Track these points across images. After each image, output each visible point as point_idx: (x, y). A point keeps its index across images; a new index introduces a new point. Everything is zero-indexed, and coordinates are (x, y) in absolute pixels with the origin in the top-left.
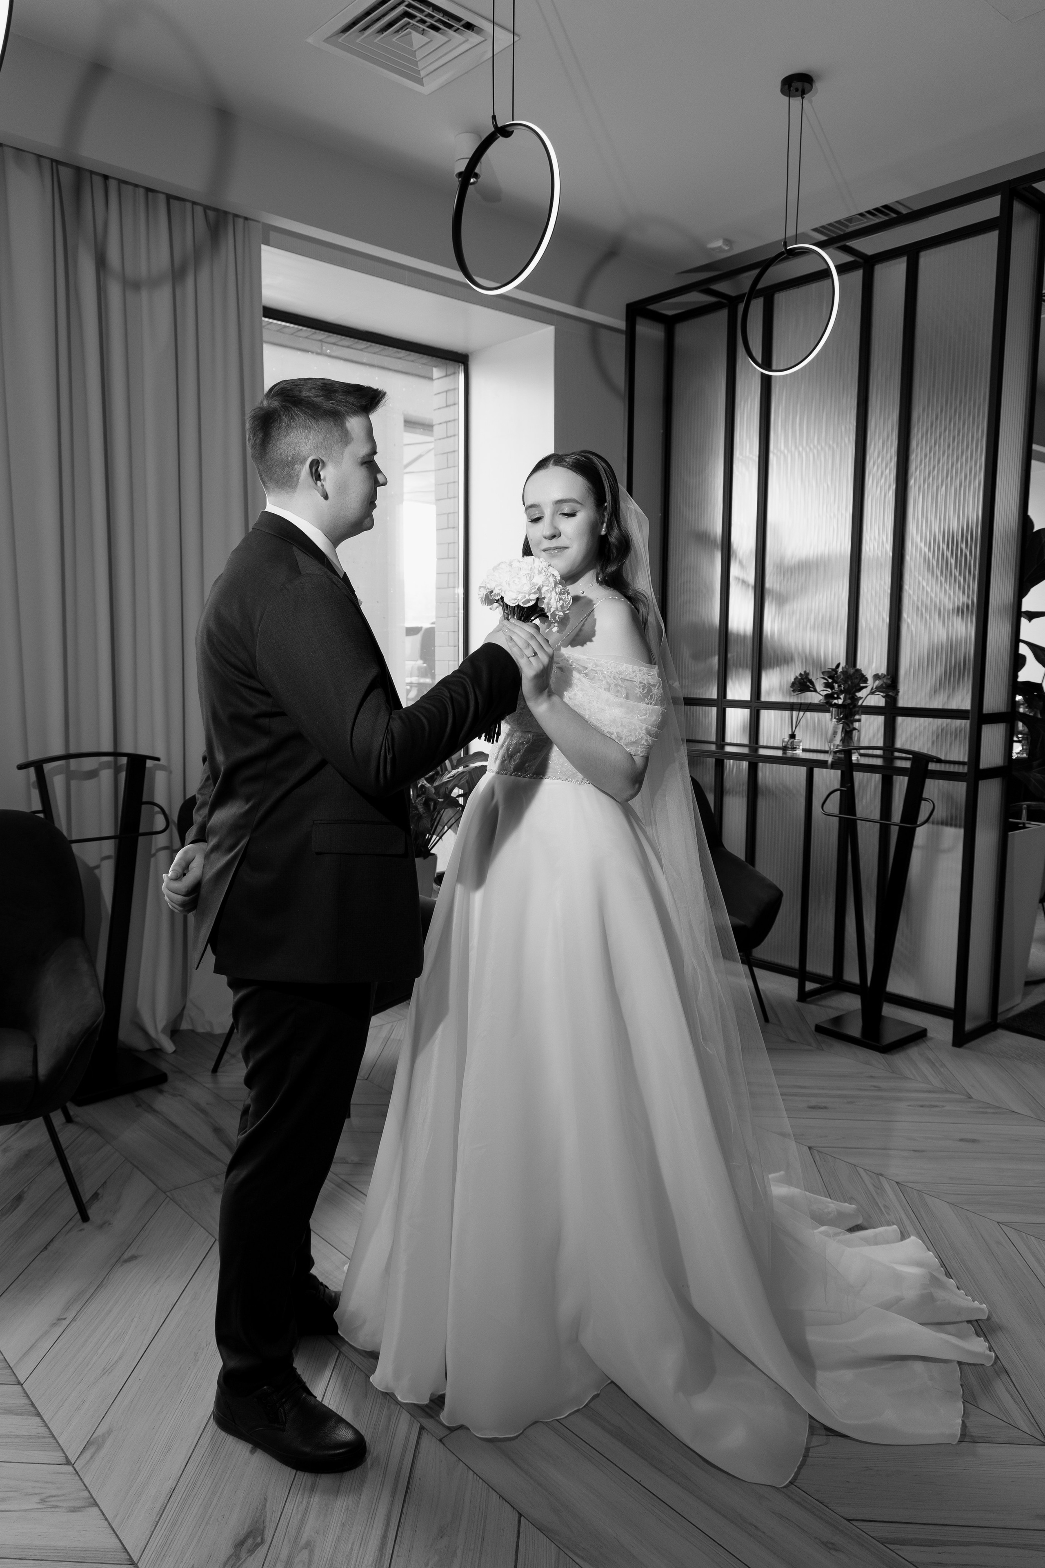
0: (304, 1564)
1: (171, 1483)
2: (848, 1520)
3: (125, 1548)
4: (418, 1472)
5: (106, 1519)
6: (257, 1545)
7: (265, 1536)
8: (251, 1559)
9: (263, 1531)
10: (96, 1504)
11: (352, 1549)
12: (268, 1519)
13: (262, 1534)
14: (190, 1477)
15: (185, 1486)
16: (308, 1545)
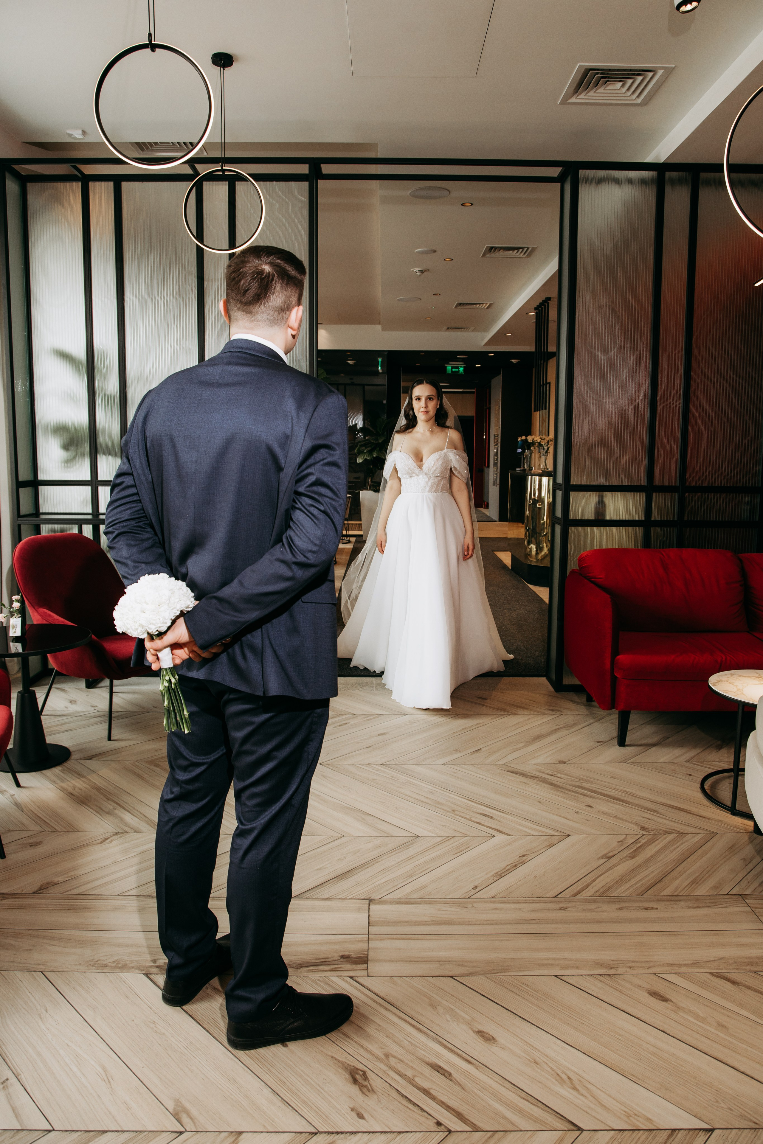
0: (399, 1063)
1: (267, 1092)
2: (555, 897)
3: (299, 1132)
4: (382, 994)
5: (262, 1132)
6: (364, 1073)
7: (361, 1069)
8: (371, 1081)
9: (355, 1068)
10: (241, 1133)
11: (409, 1041)
12: (349, 1063)
13: (358, 1069)
14: (272, 1080)
15: (278, 1086)
16: (387, 1056)
